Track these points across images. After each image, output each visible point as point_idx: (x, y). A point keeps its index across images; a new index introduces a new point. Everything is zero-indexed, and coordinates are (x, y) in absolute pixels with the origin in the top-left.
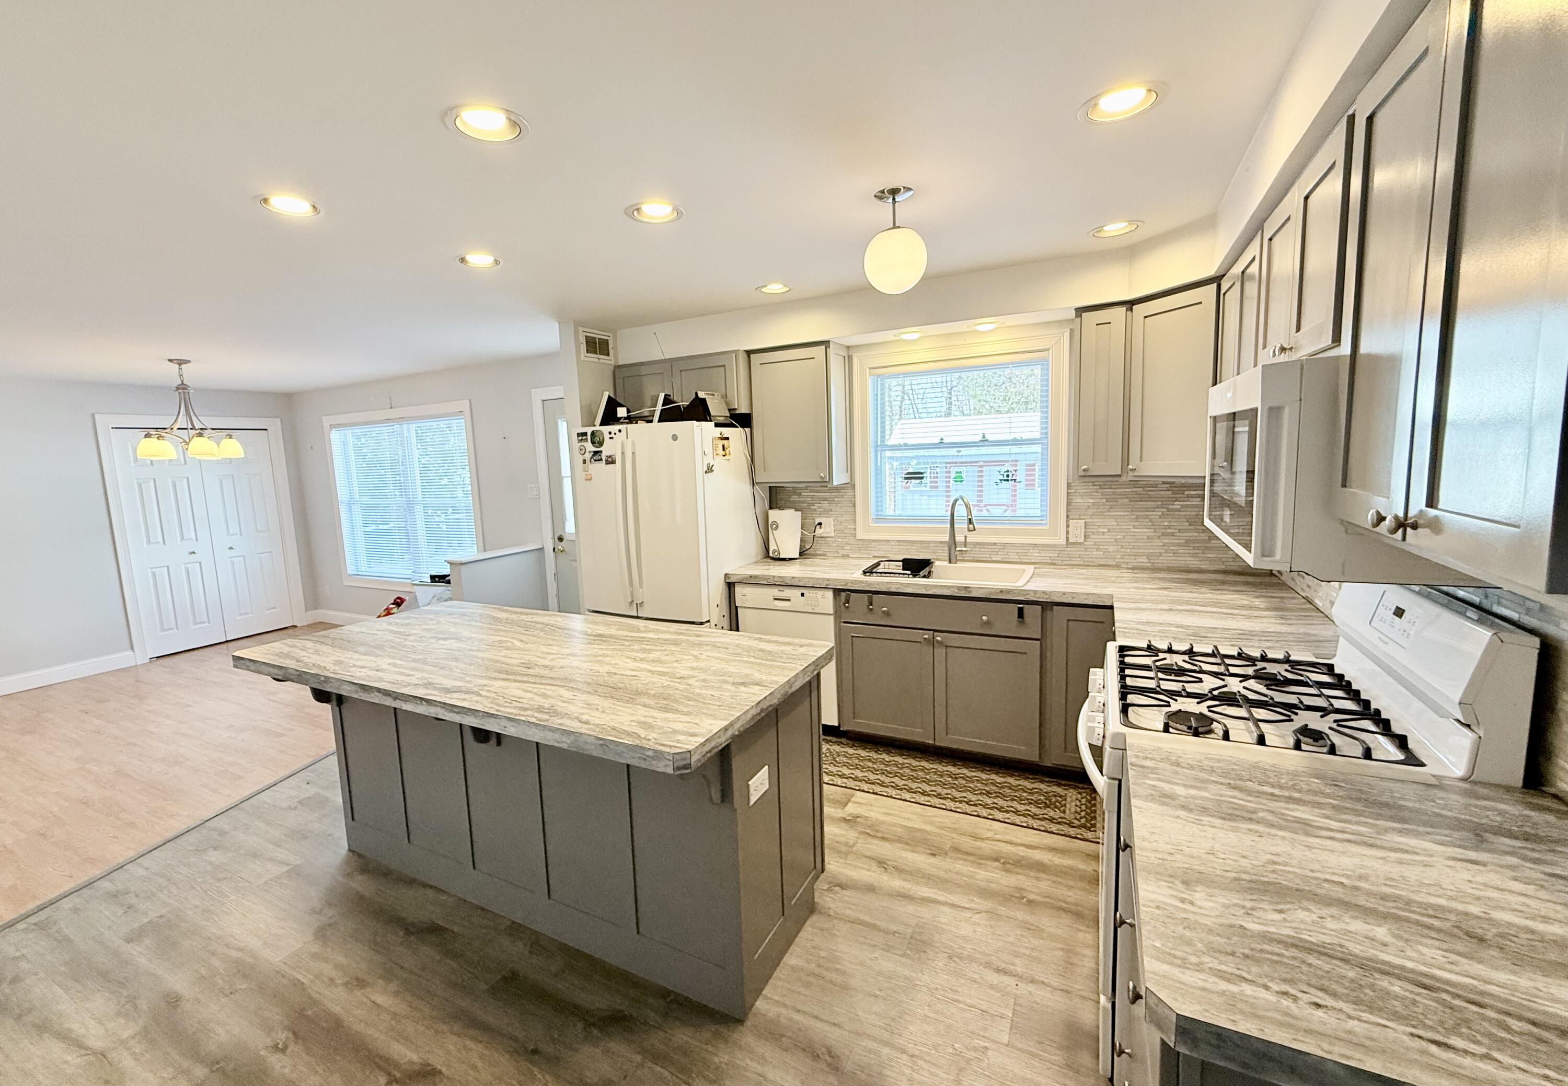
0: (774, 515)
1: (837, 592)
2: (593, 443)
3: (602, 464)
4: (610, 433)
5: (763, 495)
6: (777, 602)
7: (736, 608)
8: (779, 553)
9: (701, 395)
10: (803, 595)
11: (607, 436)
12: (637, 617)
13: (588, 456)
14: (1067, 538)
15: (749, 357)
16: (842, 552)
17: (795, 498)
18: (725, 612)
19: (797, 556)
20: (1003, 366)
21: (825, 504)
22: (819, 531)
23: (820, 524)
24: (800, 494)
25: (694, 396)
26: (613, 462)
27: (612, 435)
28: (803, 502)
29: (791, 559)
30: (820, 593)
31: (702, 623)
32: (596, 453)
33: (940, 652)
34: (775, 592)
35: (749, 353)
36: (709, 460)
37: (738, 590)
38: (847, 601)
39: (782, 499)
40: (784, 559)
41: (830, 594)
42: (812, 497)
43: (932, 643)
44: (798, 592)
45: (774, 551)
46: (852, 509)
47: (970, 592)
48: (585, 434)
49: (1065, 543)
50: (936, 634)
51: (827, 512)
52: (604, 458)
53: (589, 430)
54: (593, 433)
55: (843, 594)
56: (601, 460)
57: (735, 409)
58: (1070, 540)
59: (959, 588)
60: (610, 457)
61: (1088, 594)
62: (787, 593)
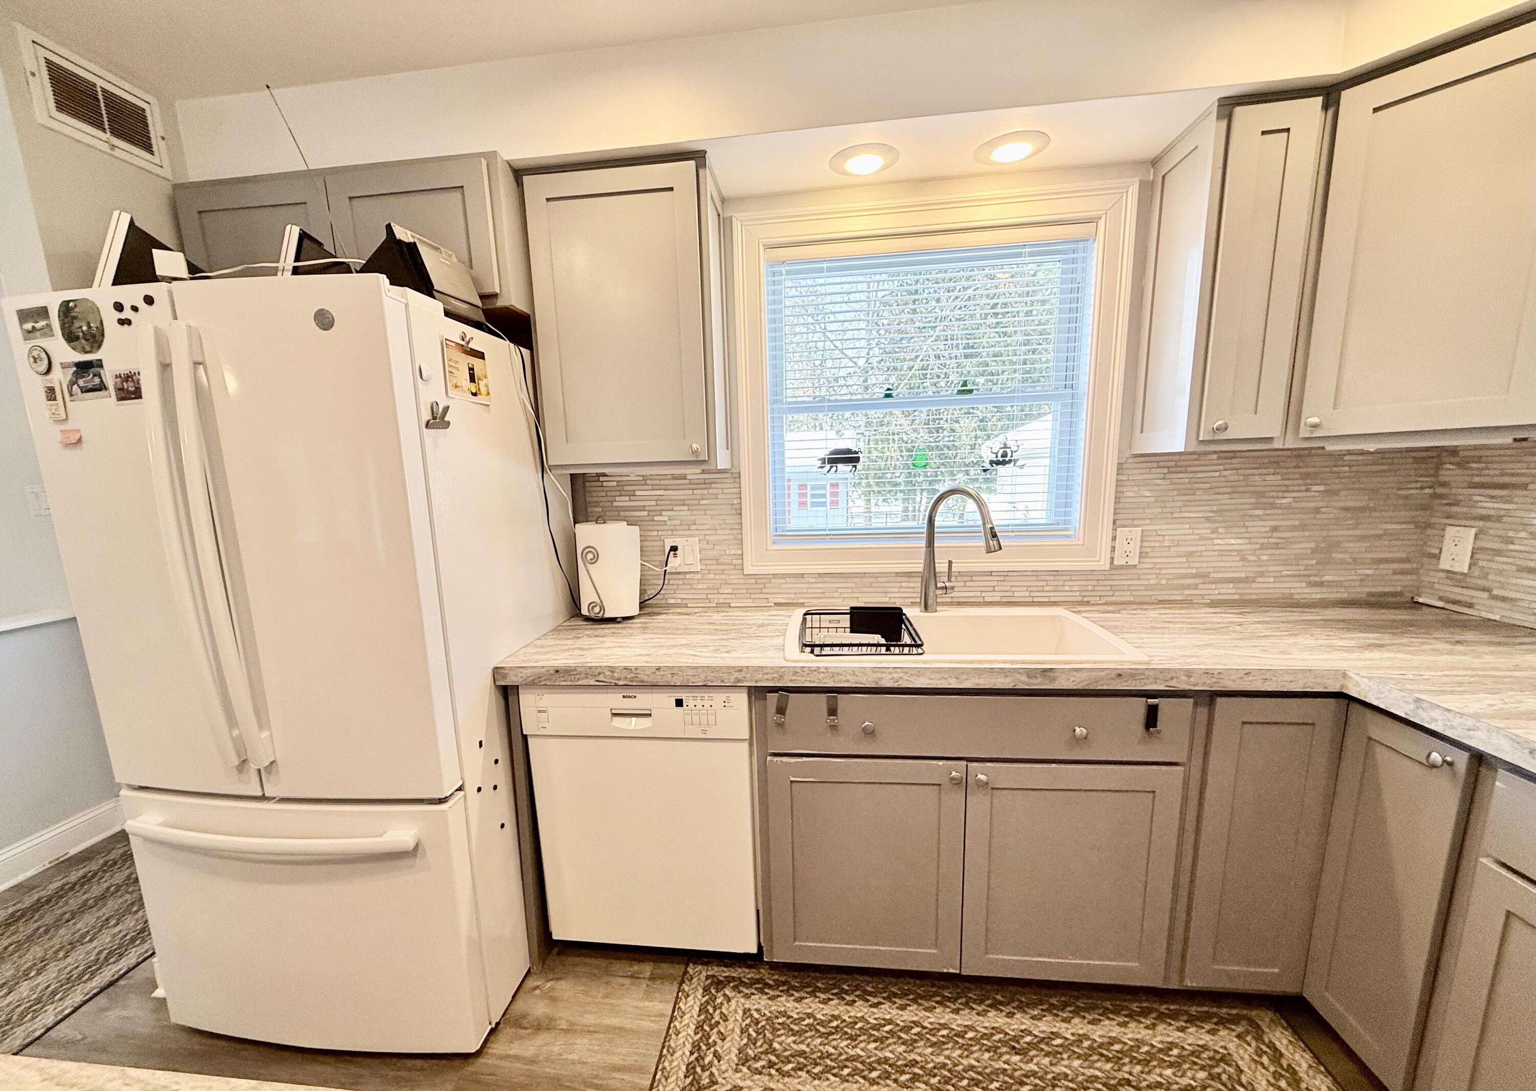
0: (587, 533)
1: (757, 693)
2: (71, 338)
3: (108, 401)
4: (119, 307)
5: (561, 491)
6: (619, 722)
7: (525, 738)
8: (602, 608)
9: (403, 234)
10: (679, 703)
11: (110, 318)
12: (263, 798)
13: (60, 377)
14: (1112, 559)
15: (519, 184)
16: (717, 599)
17: (622, 501)
18: (499, 749)
19: (636, 611)
20: (1011, 252)
21: (682, 512)
22: (674, 563)
23: (674, 549)
24: (632, 494)
25: (383, 237)
26: (137, 394)
27: (127, 314)
28: (643, 509)
29: (625, 619)
30: (719, 697)
31: (441, 801)
32: (83, 368)
33: (978, 802)
34: (616, 700)
35: (519, 173)
36: (433, 392)
37: (528, 702)
38: (781, 711)
39: (597, 504)
40: (613, 620)
41: (741, 699)
42: (659, 499)
43: (963, 784)
44: (669, 699)
45: (592, 605)
46: (733, 520)
47: (1054, 679)
48: (43, 312)
49: (1108, 567)
50: (971, 765)
51: (688, 527)
52: (110, 382)
53: (53, 301)
54: (66, 309)
55: (773, 698)
56: (102, 387)
57: (495, 296)
58: (1115, 563)
59: (1031, 673)
60: (128, 377)
61: (1295, 672)
62: (643, 700)
